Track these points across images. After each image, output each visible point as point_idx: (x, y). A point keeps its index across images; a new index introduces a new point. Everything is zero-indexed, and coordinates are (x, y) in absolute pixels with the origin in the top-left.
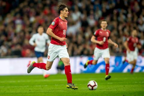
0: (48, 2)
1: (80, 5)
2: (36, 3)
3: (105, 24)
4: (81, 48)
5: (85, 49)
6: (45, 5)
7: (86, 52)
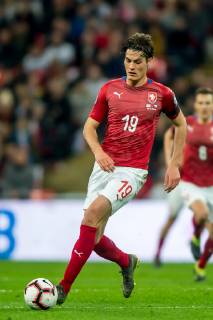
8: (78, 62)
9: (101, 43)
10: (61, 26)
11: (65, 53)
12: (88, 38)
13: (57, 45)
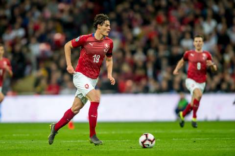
0: (164, 3)
1: (216, 8)
2: (143, 5)
3: (200, 41)
4: (217, 79)
5: (223, 80)
6: (158, 8)
7: (224, 86)
8: (26, 36)
9: (36, 28)
10: (19, 20)
11: (21, 32)
12: (31, 26)
13: (18, 29)
